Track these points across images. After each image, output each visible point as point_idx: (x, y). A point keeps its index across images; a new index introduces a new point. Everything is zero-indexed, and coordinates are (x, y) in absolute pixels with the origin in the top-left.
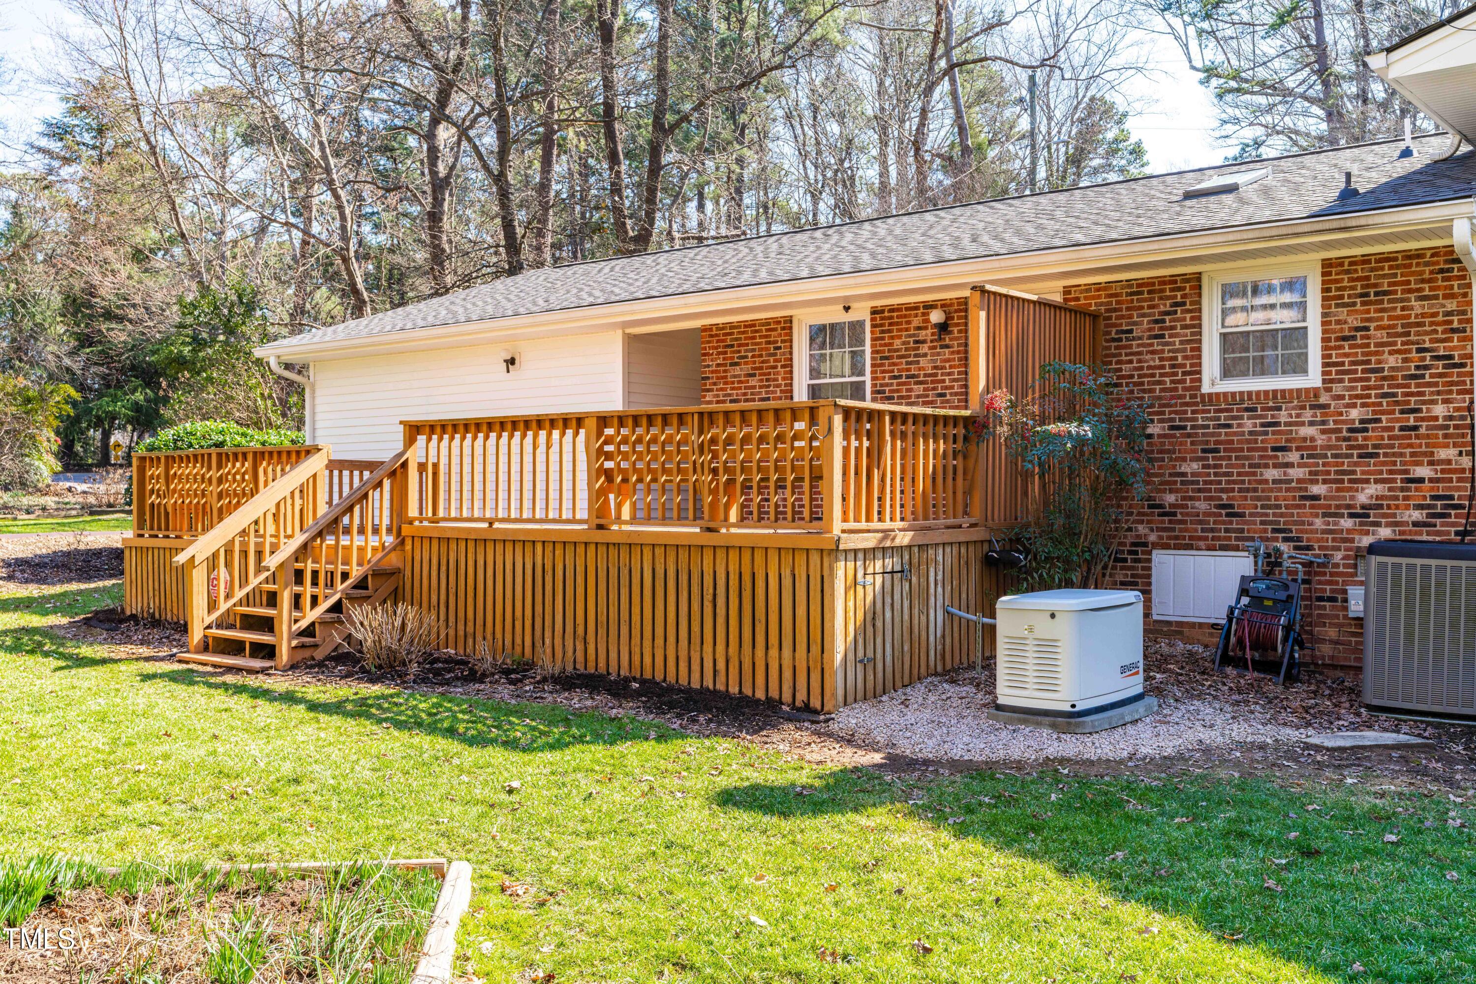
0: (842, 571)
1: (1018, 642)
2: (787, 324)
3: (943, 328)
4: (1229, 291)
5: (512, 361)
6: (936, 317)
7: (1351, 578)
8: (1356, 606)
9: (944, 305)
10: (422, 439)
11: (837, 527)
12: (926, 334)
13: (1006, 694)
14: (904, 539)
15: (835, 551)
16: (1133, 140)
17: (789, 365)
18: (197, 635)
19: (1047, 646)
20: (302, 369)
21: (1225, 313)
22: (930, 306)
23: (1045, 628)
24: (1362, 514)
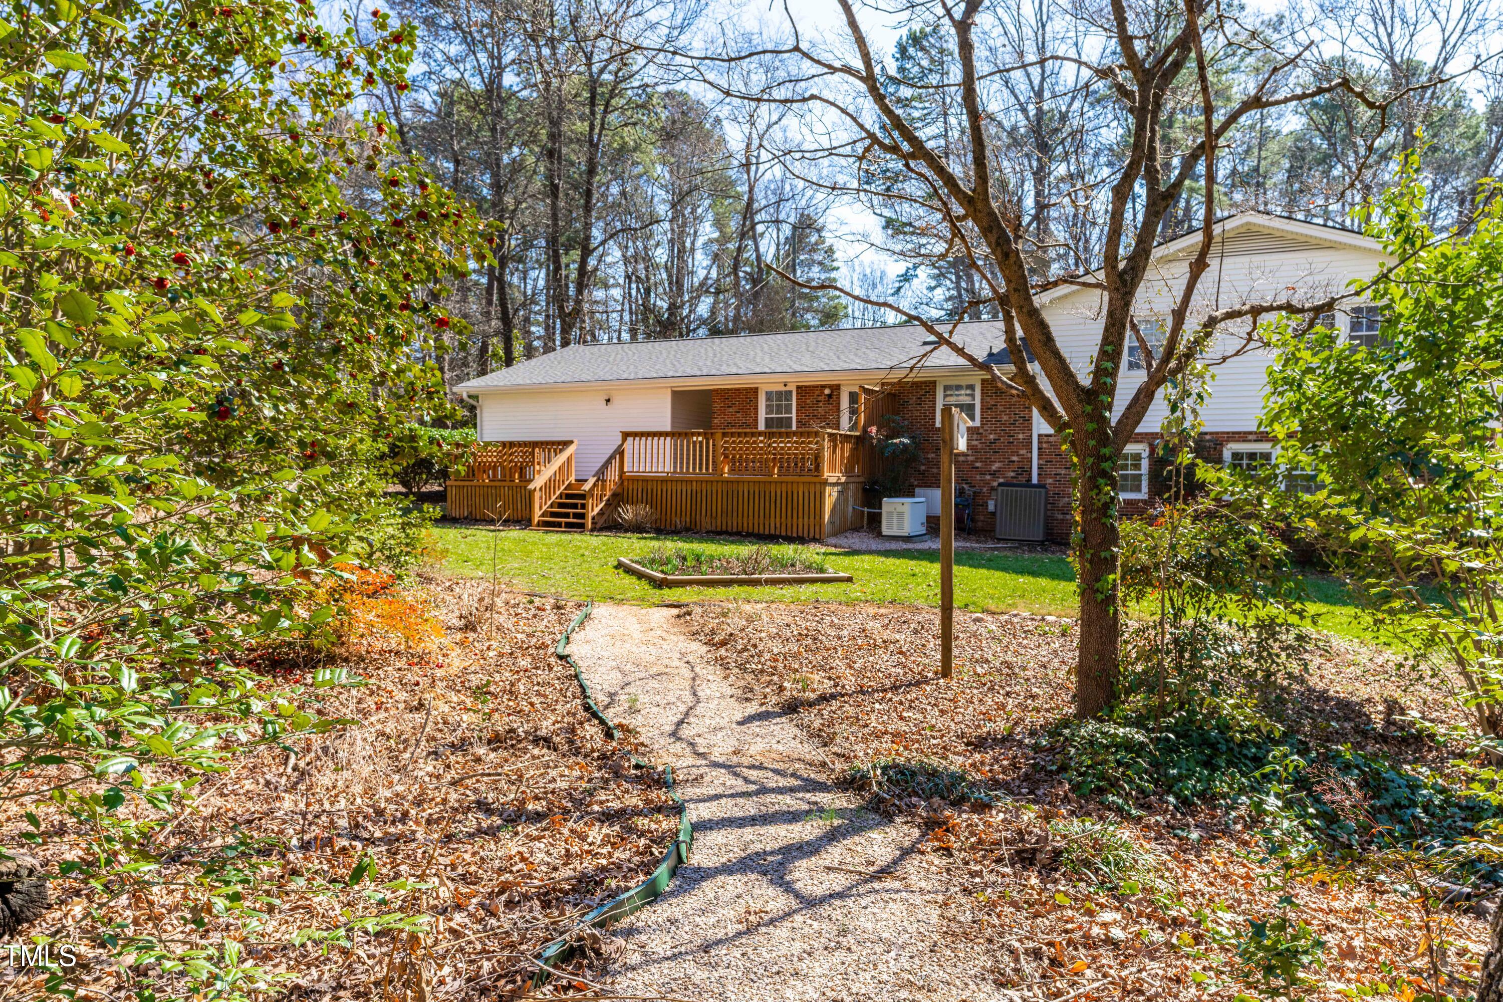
0: (828, 489)
1: (890, 514)
2: (756, 390)
3: (830, 396)
4: (946, 388)
5: (608, 401)
6: (827, 391)
7: (989, 497)
8: (991, 507)
9: (830, 386)
10: (630, 439)
11: (826, 474)
12: (822, 398)
13: (885, 531)
14: (843, 479)
15: (825, 483)
16: (827, 244)
17: (756, 409)
18: (536, 519)
19: (900, 515)
20: (475, 397)
21: (945, 396)
22: (823, 387)
23: (900, 508)
24: (994, 474)
